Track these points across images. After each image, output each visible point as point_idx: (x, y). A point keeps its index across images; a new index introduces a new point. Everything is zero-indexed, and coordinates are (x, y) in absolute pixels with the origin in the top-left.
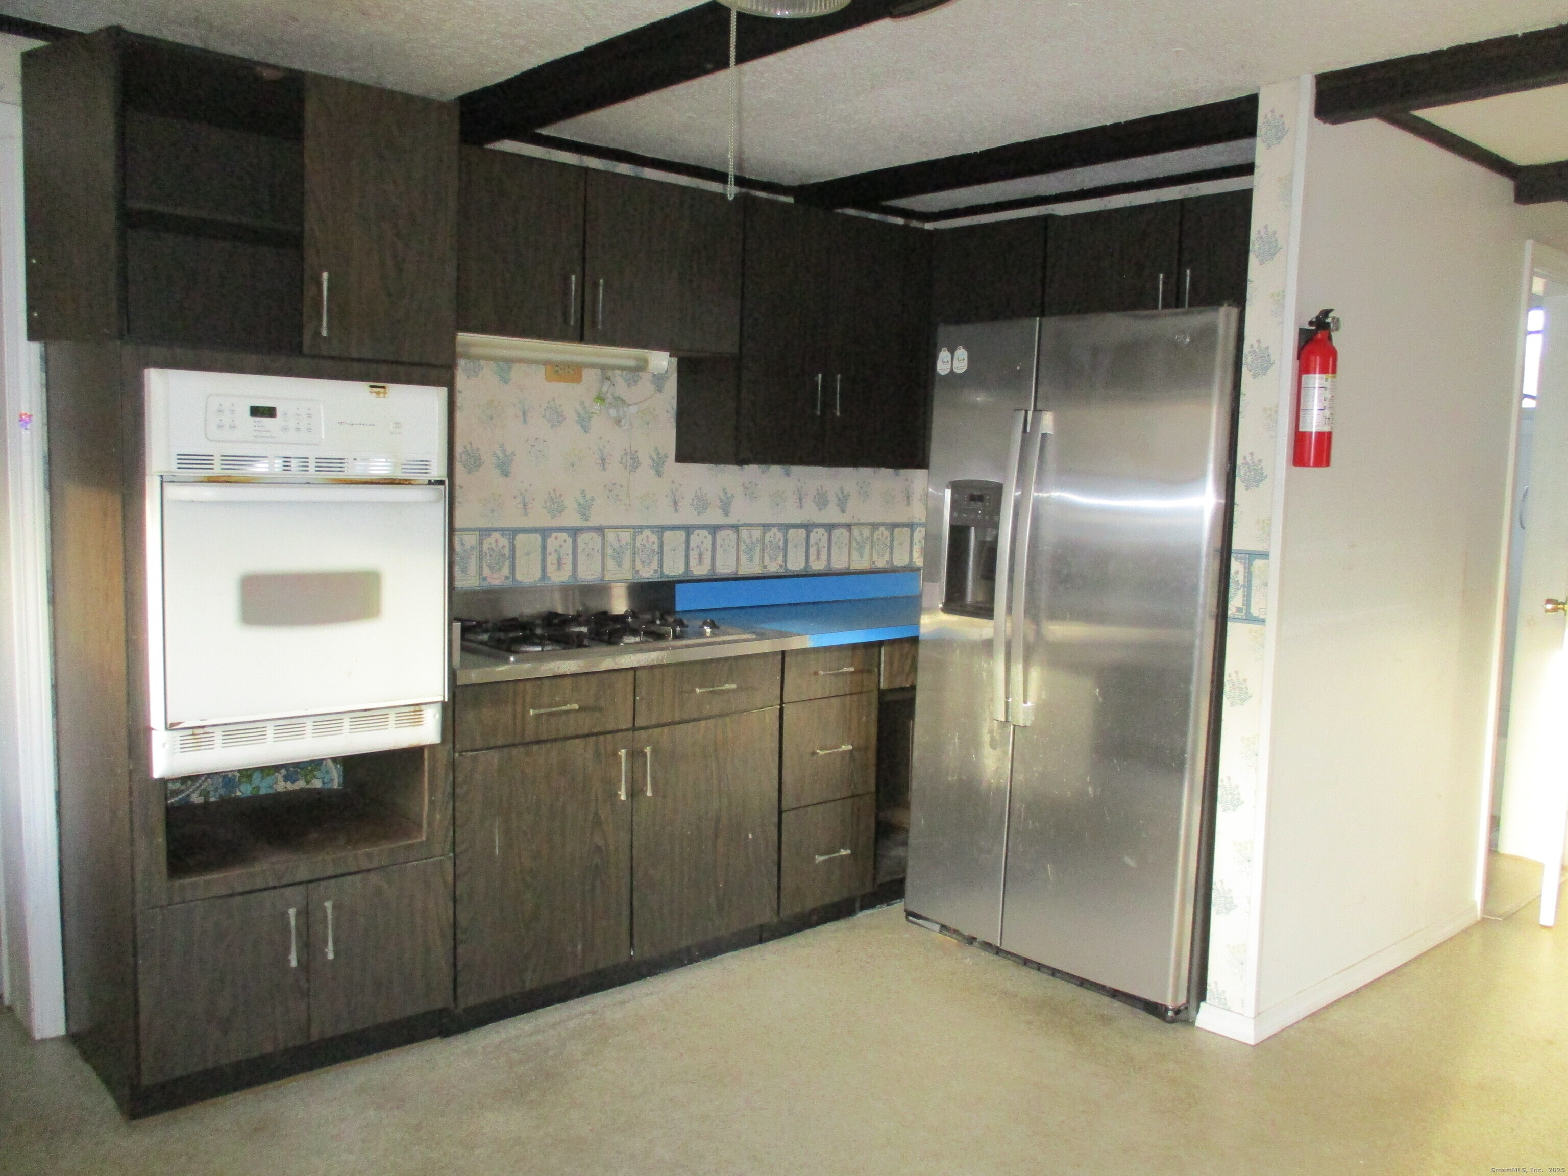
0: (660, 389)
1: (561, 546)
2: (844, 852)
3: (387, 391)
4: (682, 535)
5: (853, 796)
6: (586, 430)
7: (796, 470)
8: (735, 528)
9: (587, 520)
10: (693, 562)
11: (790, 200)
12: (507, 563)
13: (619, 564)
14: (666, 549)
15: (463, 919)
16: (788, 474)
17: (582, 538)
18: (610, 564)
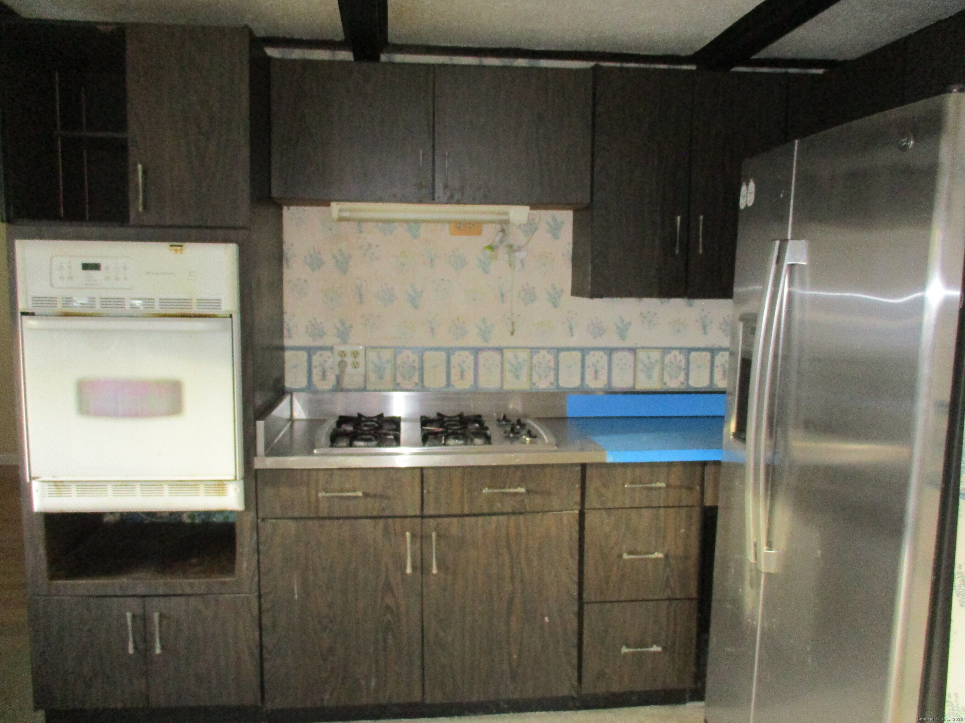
0: (555, 236)
1: (464, 362)
2: (656, 649)
3: (183, 248)
4: (577, 355)
5: (669, 599)
6: (486, 272)
7: (699, 303)
8: (633, 350)
9: (487, 341)
10: (589, 377)
11: (693, 67)
12: (417, 373)
13: (517, 377)
14: (561, 367)
15: (268, 641)
16: (691, 305)
17: (483, 356)
18: (509, 376)
